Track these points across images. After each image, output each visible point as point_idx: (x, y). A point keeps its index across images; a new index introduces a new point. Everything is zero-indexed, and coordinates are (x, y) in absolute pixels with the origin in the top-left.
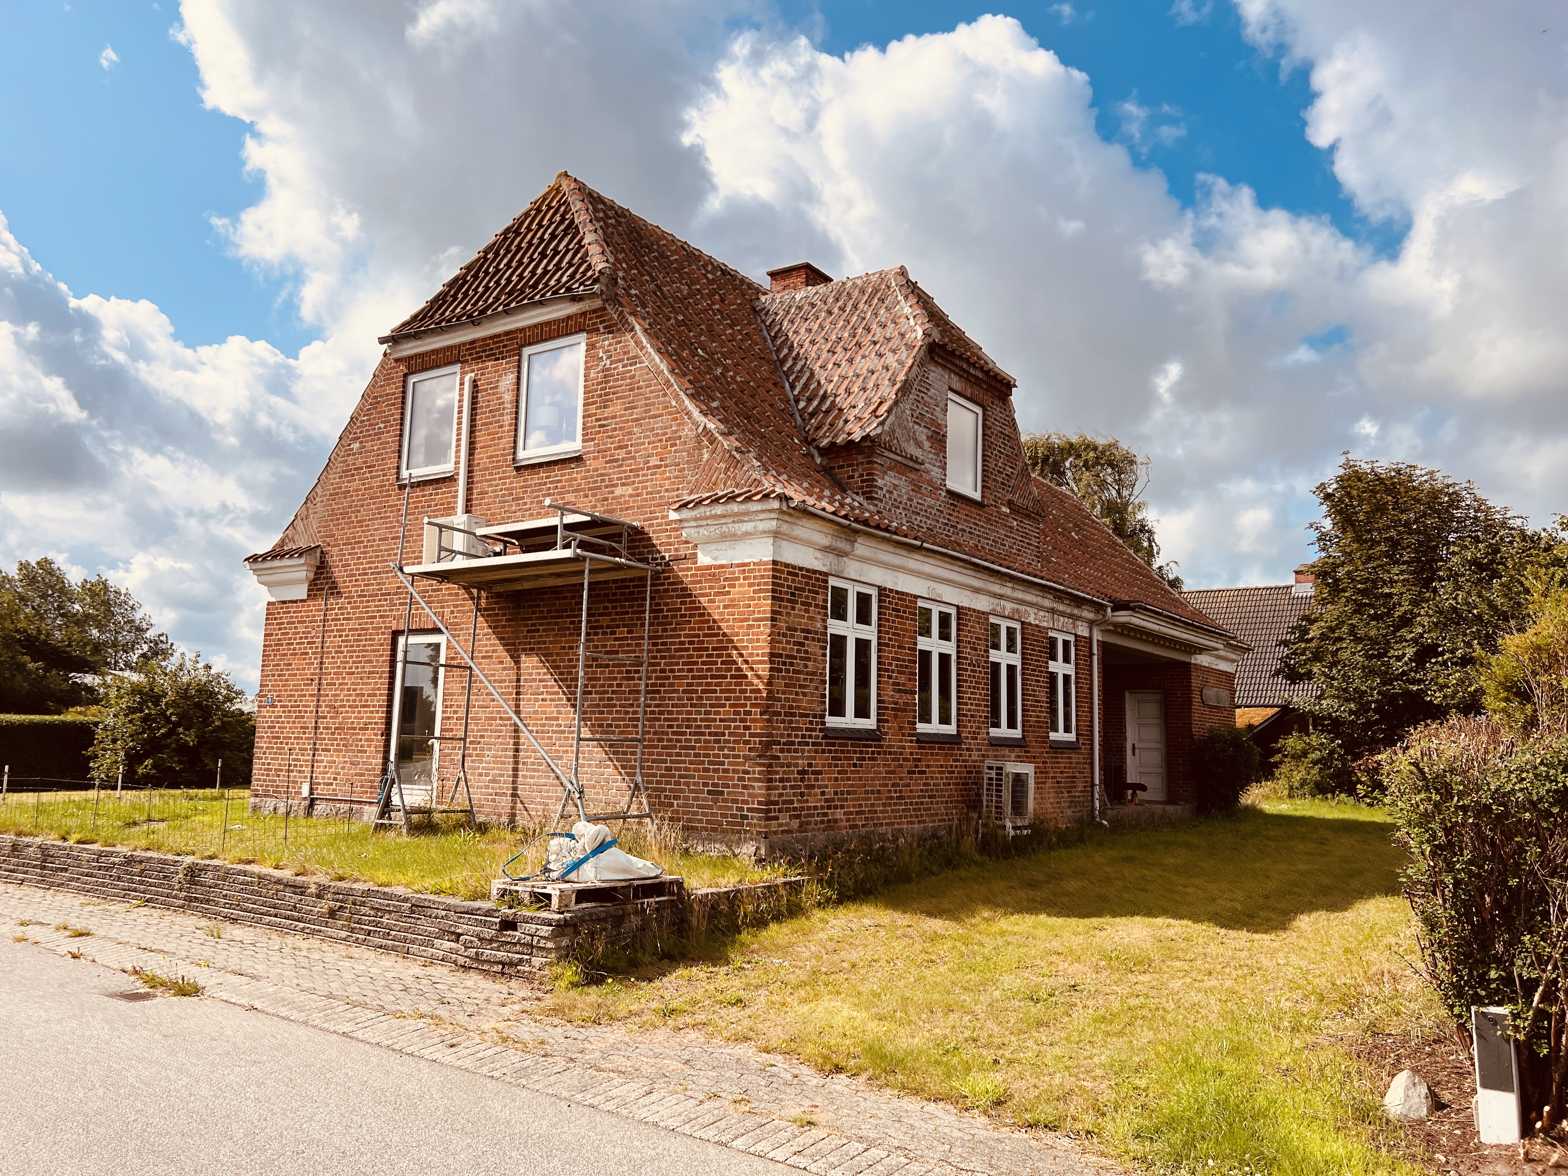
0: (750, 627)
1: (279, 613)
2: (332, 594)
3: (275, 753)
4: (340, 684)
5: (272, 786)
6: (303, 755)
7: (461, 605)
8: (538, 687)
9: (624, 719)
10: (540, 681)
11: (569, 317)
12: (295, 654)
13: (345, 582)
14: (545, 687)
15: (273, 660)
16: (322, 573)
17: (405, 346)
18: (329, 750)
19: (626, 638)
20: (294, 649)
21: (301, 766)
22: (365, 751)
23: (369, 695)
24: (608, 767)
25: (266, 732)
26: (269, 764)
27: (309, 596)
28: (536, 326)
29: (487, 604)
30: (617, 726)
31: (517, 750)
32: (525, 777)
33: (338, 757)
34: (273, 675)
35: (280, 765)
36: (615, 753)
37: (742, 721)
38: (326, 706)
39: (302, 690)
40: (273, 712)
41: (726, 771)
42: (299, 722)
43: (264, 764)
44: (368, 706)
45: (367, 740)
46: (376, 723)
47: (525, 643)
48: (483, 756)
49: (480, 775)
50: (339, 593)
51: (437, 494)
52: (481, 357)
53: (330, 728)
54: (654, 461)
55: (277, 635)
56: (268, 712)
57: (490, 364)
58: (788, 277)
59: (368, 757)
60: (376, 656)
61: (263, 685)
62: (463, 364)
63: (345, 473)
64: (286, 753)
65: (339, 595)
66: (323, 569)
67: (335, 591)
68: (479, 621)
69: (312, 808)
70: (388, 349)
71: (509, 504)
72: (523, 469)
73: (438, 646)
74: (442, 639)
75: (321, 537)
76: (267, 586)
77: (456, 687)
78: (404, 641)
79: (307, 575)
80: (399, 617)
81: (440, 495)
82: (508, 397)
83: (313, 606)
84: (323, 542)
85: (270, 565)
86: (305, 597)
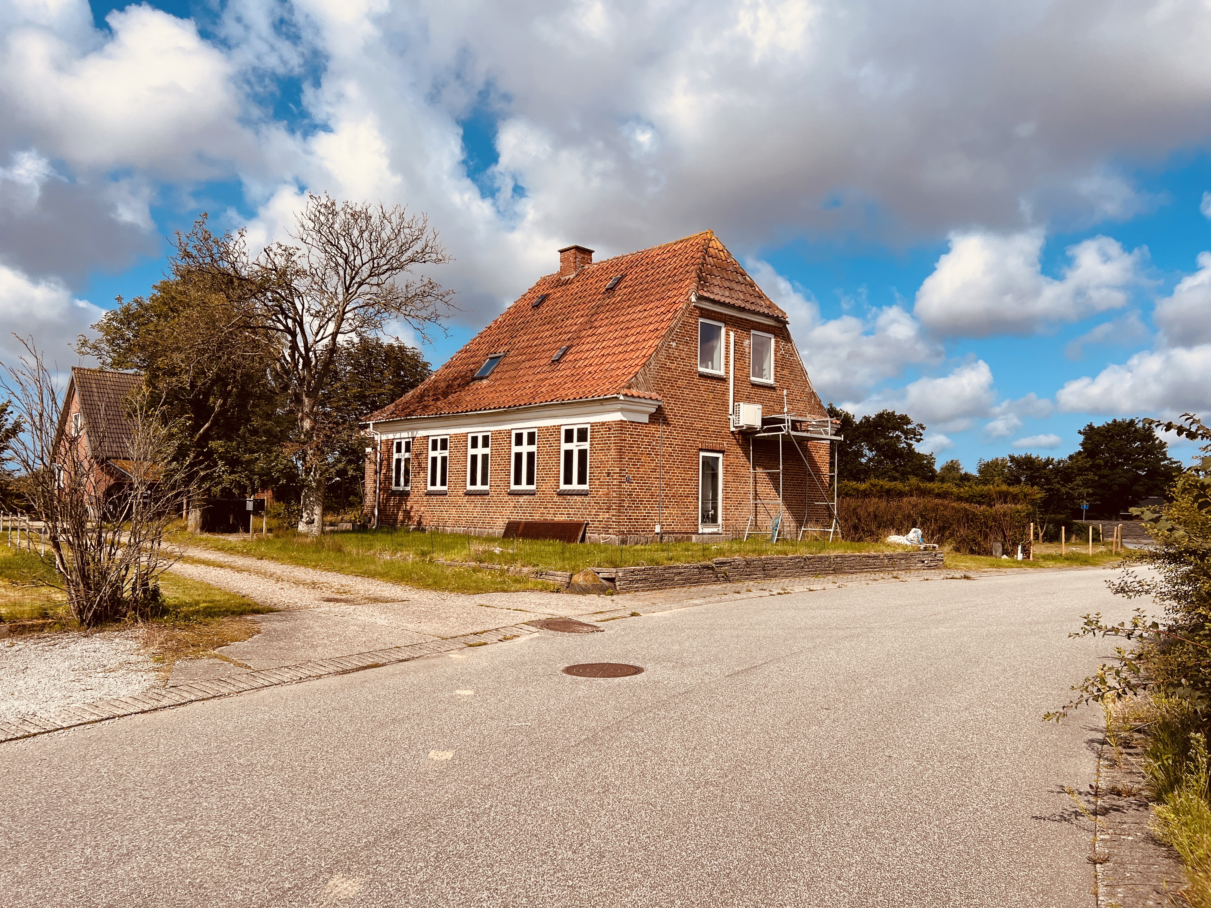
1: (629, 428)
2: (664, 423)
3: (634, 510)
4: (672, 473)
5: (633, 528)
6: (652, 510)
11: (769, 325)
12: (643, 454)
13: (671, 418)
15: (627, 456)
16: (658, 411)
18: (668, 507)
20: (642, 451)
21: (652, 516)
22: (689, 508)
23: (689, 479)
25: (626, 498)
26: (630, 516)
28: (758, 323)
31: (756, 507)
33: (674, 511)
35: (637, 516)
38: (665, 484)
39: (649, 474)
40: (631, 486)
42: (649, 492)
44: (689, 485)
45: (689, 502)
46: (693, 494)
52: (735, 325)
53: (669, 496)
55: (629, 441)
56: (626, 485)
57: (739, 330)
59: (690, 511)
60: (692, 460)
61: (620, 470)
62: (726, 325)
63: (668, 357)
64: (641, 510)
65: (669, 424)
66: (659, 409)
67: (666, 421)
68: (739, 450)
69: (661, 538)
70: (693, 299)
71: (749, 399)
72: (754, 385)
73: (717, 458)
74: (720, 455)
75: (656, 389)
76: (621, 410)
77: (730, 479)
78: (702, 454)
79: (654, 410)
80: (702, 442)
81: (719, 386)
82: (747, 350)
83: (653, 428)
84: (657, 393)
85: (637, 400)
86: (647, 422)
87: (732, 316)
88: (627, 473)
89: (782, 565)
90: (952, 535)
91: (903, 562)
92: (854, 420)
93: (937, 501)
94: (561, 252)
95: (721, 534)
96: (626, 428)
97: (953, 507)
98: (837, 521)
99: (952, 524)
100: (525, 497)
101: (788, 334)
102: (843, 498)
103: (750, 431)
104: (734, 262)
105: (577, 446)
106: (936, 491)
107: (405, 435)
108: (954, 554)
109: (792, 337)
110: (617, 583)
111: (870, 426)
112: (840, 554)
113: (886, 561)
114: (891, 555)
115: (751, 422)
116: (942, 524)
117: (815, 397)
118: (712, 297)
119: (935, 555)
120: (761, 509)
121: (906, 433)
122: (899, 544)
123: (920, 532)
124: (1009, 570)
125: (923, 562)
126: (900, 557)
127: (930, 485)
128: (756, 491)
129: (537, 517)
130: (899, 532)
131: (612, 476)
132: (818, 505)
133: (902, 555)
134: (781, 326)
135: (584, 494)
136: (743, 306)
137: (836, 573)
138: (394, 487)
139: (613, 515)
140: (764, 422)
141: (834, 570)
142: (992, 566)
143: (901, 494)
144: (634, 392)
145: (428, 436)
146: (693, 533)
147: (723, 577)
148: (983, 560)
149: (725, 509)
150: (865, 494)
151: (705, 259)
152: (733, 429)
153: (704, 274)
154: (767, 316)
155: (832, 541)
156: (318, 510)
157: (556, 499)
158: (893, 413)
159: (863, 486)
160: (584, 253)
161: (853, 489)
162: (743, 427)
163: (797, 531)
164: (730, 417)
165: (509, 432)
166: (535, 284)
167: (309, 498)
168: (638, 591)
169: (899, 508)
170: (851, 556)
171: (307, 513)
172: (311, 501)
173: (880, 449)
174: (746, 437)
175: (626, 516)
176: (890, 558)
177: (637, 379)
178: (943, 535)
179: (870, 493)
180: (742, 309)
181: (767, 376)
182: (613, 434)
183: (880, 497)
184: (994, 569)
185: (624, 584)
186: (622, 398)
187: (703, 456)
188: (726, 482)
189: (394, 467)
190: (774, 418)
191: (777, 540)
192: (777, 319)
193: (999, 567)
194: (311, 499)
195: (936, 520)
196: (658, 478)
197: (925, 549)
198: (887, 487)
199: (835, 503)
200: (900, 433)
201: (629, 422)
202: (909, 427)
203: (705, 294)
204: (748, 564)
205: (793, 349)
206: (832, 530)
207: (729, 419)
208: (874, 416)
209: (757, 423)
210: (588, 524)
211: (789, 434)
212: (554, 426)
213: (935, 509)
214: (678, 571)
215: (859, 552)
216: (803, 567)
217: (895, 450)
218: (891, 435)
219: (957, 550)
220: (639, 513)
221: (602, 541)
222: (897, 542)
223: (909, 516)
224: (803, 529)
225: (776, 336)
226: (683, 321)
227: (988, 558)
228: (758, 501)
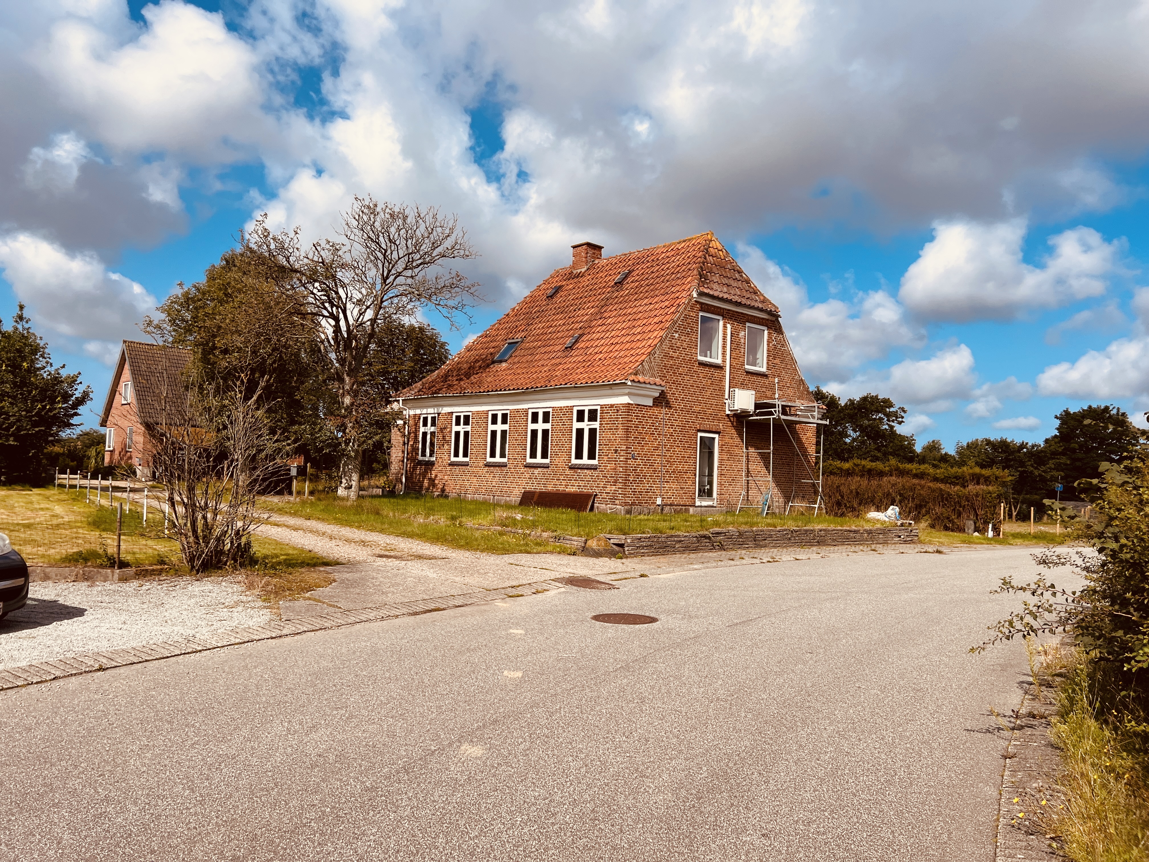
3: (638, 483)
4: (673, 451)
5: (637, 500)
6: (655, 484)
11: (763, 319)
12: (648, 433)
13: (673, 402)
14: (756, 459)
15: (633, 435)
16: (661, 395)
18: (669, 482)
21: (654, 489)
22: (687, 483)
23: (687, 457)
25: (632, 472)
26: (634, 489)
27: (653, 404)
28: (752, 316)
33: (673, 485)
34: (634, 443)
35: (641, 489)
38: (666, 461)
39: (652, 452)
40: (635, 462)
42: (652, 468)
44: (688, 462)
45: (688, 478)
46: (692, 470)
47: (750, 444)
52: (732, 319)
53: (669, 472)
55: (635, 421)
56: (632, 462)
57: (735, 323)
59: (689, 485)
60: (690, 440)
61: (627, 448)
62: (724, 317)
63: (671, 347)
64: (644, 484)
65: (670, 407)
66: (662, 393)
67: (668, 405)
68: (733, 431)
69: (662, 510)
70: (695, 295)
71: (743, 386)
72: (748, 373)
73: (714, 439)
74: (716, 436)
75: (660, 376)
76: (629, 394)
77: (725, 457)
78: (700, 434)
79: (657, 395)
80: (700, 424)
81: (716, 373)
82: (742, 341)
83: (656, 410)
84: (661, 379)
85: (643, 385)
86: (651, 405)
87: (729, 310)
88: (632, 451)
89: (771, 536)
90: (928, 512)
91: (881, 536)
92: (839, 403)
93: (915, 481)
94: (574, 247)
95: (715, 507)
96: (632, 410)
97: (929, 487)
98: (821, 497)
99: (929, 502)
100: (539, 469)
101: (780, 327)
102: (827, 476)
103: (744, 414)
104: (732, 261)
105: (588, 425)
106: (914, 471)
107: (430, 410)
108: (930, 530)
109: (784, 329)
110: (626, 549)
111: (855, 408)
112: (824, 528)
113: (866, 535)
114: (871, 530)
115: (744, 407)
116: (918, 503)
117: (803, 384)
118: (711, 293)
119: (911, 531)
120: (752, 485)
121: (888, 415)
122: (878, 520)
123: (897, 509)
124: (979, 546)
125: (900, 537)
126: (879, 532)
127: (909, 466)
128: (748, 469)
129: (550, 488)
130: (878, 509)
131: (619, 453)
132: (805, 483)
133: (881, 530)
134: (774, 319)
135: (594, 468)
136: (739, 301)
137: (819, 545)
138: (420, 458)
139: (619, 488)
140: (757, 406)
141: (818, 542)
142: (964, 542)
143: (881, 474)
144: (640, 378)
145: (452, 413)
146: (691, 506)
147: (718, 546)
148: (956, 536)
149: (720, 484)
150: (849, 473)
151: (705, 258)
152: (728, 412)
153: (704, 272)
154: (761, 310)
155: (817, 515)
156: (355, 477)
157: (568, 472)
158: (877, 396)
159: (846, 466)
160: (595, 249)
161: (837, 468)
162: (737, 410)
163: (785, 505)
164: (726, 401)
165: (526, 411)
166: (549, 277)
167: (348, 466)
168: (644, 556)
169: (880, 486)
170: (834, 530)
171: (346, 480)
172: (349, 469)
173: (863, 430)
174: (741, 419)
175: (631, 489)
176: (870, 532)
177: (643, 366)
178: (919, 513)
179: (853, 472)
180: (738, 304)
181: (760, 364)
182: (620, 415)
183: (862, 476)
184: (965, 545)
185: (632, 550)
186: (629, 383)
187: (701, 437)
188: (721, 460)
189: (420, 439)
190: (766, 403)
191: (767, 513)
192: (770, 313)
193: (970, 543)
194: (350, 467)
195: (913, 499)
196: (660, 455)
197: (902, 525)
198: (868, 467)
199: (820, 481)
200: (882, 416)
201: (636, 405)
202: (892, 409)
203: (706, 291)
204: (741, 534)
205: (784, 340)
206: (817, 506)
207: (725, 403)
208: (858, 399)
209: (751, 408)
210: (596, 495)
211: (780, 418)
212: (567, 407)
213: (913, 489)
214: (679, 539)
215: (841, 526)
216: (790, 539)
217: (877, 431)
218: (874, 417)
219: (932, 526)
220: (643, 486)
221: (609, 511)
222: (877, 518)
223: (889, 494)
224: (790, 504)
225: (769, 328)
226: (685, 315)
227: (961, 534)
228: (750, 478)
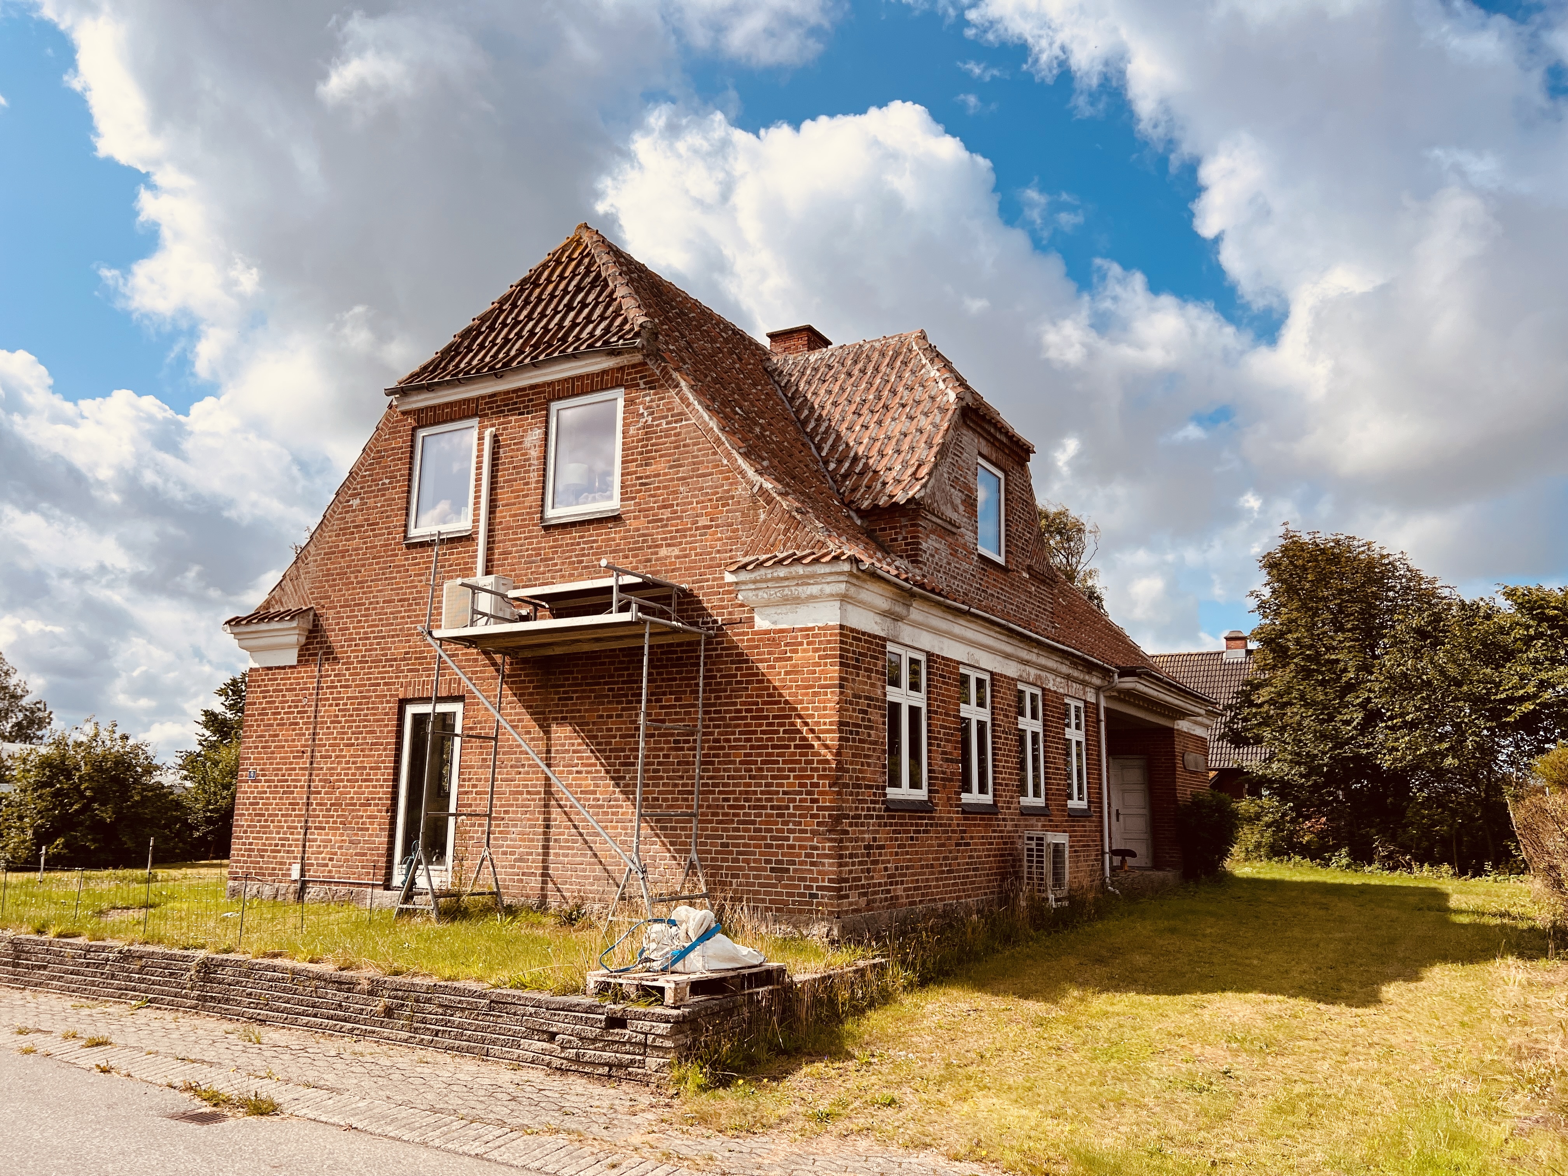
0: (815, 694)
1: (263, 680)
2: (327, 659)
3: (258, 832)
4: (337, 757)
5: (254, 868)
6: (292, 833)
7: (481, 672)
8: (572, 759)
9: (673, 792)
10: (574, 752)
11: (604, 372)
12: (284, 724)
13: (342, 647)
14: (579, 758)
15: (256, 731)
16: (316, 637)
17: (415, 398)
18: (324, 828)
19: (675, 706)
20: (282, 719)
21: (290, 846)
22: (368, 829)
23: (371, 768)
24: (655, 843)
25: (248, 809)
26: (251, 844)
27: (299, 661)
28: (566, 380)
29: (512, 670)
30: (664, 800)
31: (548, 827)
32: (557, 855)
33: (334, 835)
34: (257, 747)
35: (264, 845)
36: (662, 829)
37: (809, 793)
38: (320, 781)
39: (291, 763)
40: (256, 787)
41: (792, 847)
42: (288, 798)
43: (244, 844)
44: (371, 780)
45: (369, 817)
46: (380, 799)
47: (556, 712)
48: (508, 833)
49: (505, 853)
50: (335, 658)
51: (452, 554)
52: (503, 411)
53: (326, 804)
54: (703, 521)
55: (261, 703)
56: (249, 787)
57: (513, 418)
58: (789, 339)
59: (371, 835)
60: (380, 726)
61: (243, 758)
62: (480, 418)
63: (342, 530)
64: (271, 833)
65: (338, 660)
66: (316, 633)
67: (331, 655)
69: (304, 891)
70: (396, 400)
71: (537, 565)
73: (452, 715)
74: (457, 708)
76: (249, 651)
77: (475, 759)
78: (411, 710)
79: (299, 639)
83: (304, 673)
84: (318, 604)
86: (295, 663)
87: (493, 396)
96: (257, 681)
146: (372, 886)
187: (414, 716)
201: (265, 669)
220: (267, 839)
225: (629, 389)
228: (555, 813)
